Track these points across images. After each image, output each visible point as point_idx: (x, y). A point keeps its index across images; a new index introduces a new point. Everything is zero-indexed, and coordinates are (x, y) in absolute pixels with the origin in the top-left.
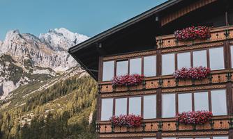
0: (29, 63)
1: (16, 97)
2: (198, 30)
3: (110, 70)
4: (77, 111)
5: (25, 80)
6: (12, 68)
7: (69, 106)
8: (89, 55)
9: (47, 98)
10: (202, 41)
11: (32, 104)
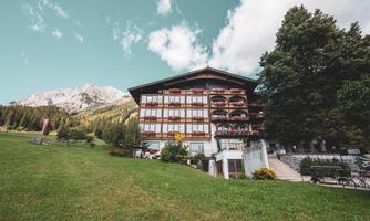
0: (96, 97)
1: (88, 110)
2: (178, 90)
3: (145, 99)
4: (115, 116)
5: (93, 104)
6: (87, 98)
7: (112, 114)
8: (136, 93)
9: (102, 111)
10: (177, 93)
11: (95, 113)
